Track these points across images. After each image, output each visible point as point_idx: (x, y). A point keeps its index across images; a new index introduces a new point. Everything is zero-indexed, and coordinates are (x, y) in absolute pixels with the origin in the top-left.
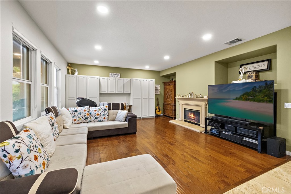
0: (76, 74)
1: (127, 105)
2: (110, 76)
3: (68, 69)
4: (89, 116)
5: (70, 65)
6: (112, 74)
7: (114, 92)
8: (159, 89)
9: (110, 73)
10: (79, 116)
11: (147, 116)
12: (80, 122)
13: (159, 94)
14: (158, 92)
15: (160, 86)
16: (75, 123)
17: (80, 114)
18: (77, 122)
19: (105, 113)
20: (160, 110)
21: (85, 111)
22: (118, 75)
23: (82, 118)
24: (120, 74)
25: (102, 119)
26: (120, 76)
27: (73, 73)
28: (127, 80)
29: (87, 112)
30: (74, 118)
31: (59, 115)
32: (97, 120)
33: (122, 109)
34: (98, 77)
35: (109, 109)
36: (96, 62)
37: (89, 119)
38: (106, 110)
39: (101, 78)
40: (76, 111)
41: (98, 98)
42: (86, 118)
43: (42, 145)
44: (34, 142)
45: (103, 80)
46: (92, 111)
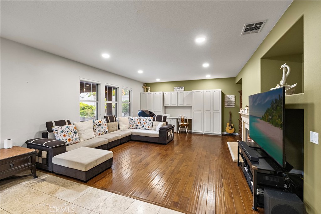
0: (149, 91)
1: (185, 118)
2: (175, 90)
3: (144, 88)
4: (139, 124)
5: (145, 85)
6: (177, 88)
7: (176, 105)
8: (234, 100)
9: (175, 88)
10: (133, 123)
11: (211, 132)
12: (134, 128)
13: (234, 107)
14: (232, 104)
15: (235, 96)
16: (131, 128)
17: (134, 122)
18: (132, 127)
19: (150, 123)
20: (232, 128)
21: (137, 120)
22: (182, 88)
23: (135, 125)
24: (183, 87)
25: (147, 127)
26: (183, 89)
27: (147, 91)
28: (188, 92)
29: (138, 121)
30: (130, 125)
31: (116, 121)
32: (144, 128)
33: (163, 121)
34: (161, 92)
35: (154, 120)
36: (158, 80)
37: (139, 127)
38: (150, 120)
39: (165, 93)
40: (132, 120)
41: (161, 110)
42: (137, 126)
43: (75, 132)
44: (67, 129)
45: (167, 94)
46: (142, 120)
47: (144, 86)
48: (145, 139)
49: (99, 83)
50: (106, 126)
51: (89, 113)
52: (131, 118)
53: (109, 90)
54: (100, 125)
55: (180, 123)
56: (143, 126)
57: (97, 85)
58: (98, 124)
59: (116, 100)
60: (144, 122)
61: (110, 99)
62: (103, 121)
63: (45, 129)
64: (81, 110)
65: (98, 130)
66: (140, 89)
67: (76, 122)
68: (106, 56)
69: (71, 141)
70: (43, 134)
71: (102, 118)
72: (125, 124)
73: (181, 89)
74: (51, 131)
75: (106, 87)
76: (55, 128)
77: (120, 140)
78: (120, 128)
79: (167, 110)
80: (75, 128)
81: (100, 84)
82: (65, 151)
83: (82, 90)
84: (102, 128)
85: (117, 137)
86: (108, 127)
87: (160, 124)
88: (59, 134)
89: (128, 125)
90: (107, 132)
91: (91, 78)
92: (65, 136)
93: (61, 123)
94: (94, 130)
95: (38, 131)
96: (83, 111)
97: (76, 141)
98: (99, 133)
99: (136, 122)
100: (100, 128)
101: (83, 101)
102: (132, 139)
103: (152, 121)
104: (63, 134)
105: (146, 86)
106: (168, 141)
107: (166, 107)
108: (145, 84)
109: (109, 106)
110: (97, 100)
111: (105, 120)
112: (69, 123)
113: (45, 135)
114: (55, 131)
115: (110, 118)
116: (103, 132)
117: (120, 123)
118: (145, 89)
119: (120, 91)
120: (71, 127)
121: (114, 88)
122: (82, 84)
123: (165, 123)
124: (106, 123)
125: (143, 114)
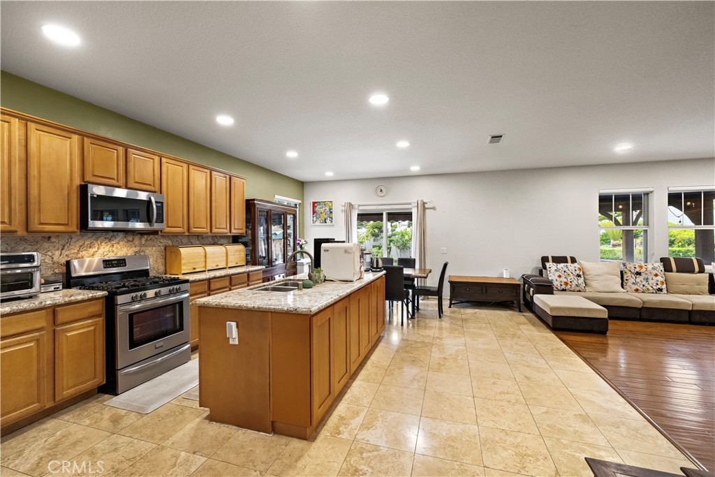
43: (579, 276)
44: (565, 269)
49: (650, 189)
50: (661, 278)
54: (639, 274)
57: (647, 194)
58: (633, 271)
62: (652, 266)
63: (539, 264)
65: (632, 280)
69: (569, 287)
70: (538, 270)
71: (656, 262)
74: (545, 268)
76: (549, 264)
77: (690, 312)
80: (580, 269)
81: (652, 192)
84: (647, 280)
86: (665, 282)
88: (553, 273)
90: (660, 290)
92: (560, 276)
93: (560, 260)
97: (578, 289)
98: (636, 287)
100: (639, 279)
104: (558, 274)
110: (647, 224)
111: (660, 265)
112: (573, 262)
113: (541, 272)
114: (548, 268)
116: (648, 289)
120: (573, 267)
124: (660, 272)
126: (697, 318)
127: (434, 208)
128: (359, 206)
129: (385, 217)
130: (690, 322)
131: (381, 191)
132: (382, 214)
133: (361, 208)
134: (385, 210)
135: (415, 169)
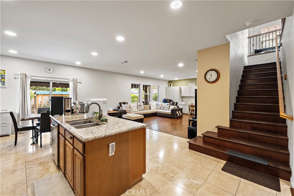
0: (172, 86)
2: (189, 85)
6: (191, 83)
7: (189, 96)
9: (189, 83)
12: (159, 109)
16: (157, 109)
21: (161, 104)
24: (195, 83)
25: (166, 109)
26: (195, 84)
30: (157, 107)
31: (149, 104)
32: (164, 109)
33: (175, 105)
34: (179, 87)
35: (170, 105)
36: (176, 79)
37: (162, 108)
38: (168, 105)
39: (181, 87)
40: (158, 104)
41: (179, 99)
42: (161, 108)
43: (130, 108)
45: (183, 88)
46: (163, 105)
47: (169, 82)
48: (164, 115)
50: (143, 107)
51: (136, 101)
52: (157, 103)
53: (145, 87)
54: (140, 106)
55: (191, 108)
56: (164, 108)
57: (139, 85)
59: (149, 93)
60: (164, 106)
61: (146, 92)
62: (142, 104)
63: (119, 105)
64: (132, 99)
65: (139, 108)
66: (166, 85)
67: (130, 103)
68: (142, 72)
69: (128, 111)
70: (118, 107)
71: (141, 102)
72: (154, 106)
73: (193, 84)
74: (121, 106)
75: (144, 86)
76: (122, 105)
77: (150, 114)
78: (151, 108)
79: (184, 99)
82: (126, 114)
83: (132, 88)
84: (141, 107)
85: (148, 112)
86: (144, 107)
87: (172, 107)
88: (124, 107)
89: (155, 107)
90: (143, 109)
91: (136, 82)
92: (126, 108)
93: (124, 103)
94: (138, 108)
95: (117, 106)
96: (133, 99)
97: (130, 112)
98: (139, 109)
99: (160, 106)
100: (140, 107)
101: (133, 93)
102: (157, 115)
103: (169, 105)
105: (170, 83)
106: (176, 117)
107: (183, 97)
108: (169, 81)
109: (146, 96)
110: (139, 93)
111: (143, 103)
112: (127, 104)
113: (119, 108)
115: (146, 103)
117: (151, 106)
118: (169, 85)
119: (151, 87)
120: (128, 105)
121: (148, 86)
122: (132, 85)
123: (177, 106)
124: (143, 105)
125: (165, 101)
126: (151, 115)
127: (81, 83)
128: (31, 76)
129: (51, 84)
130: (150, 116)
131: (49, 70)
132: (49, 83)
133: (32, 78)
134: (51, 81)
135: (78, 63)
